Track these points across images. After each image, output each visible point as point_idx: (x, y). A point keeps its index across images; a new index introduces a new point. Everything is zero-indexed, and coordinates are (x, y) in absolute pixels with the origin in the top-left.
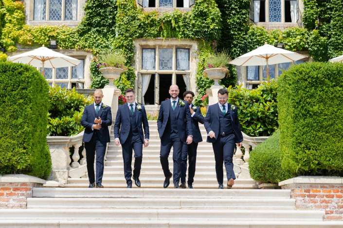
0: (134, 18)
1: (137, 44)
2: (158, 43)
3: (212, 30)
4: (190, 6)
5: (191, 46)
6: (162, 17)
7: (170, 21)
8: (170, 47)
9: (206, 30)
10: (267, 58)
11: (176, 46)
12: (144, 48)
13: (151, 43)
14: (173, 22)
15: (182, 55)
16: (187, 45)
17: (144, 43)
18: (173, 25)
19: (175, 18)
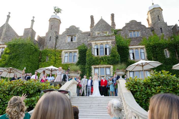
0: (92, 59)
1: (93, 67)
2: (100, 66)
3: (118, 61)
4: (110, 54)
5: (110, 67)
6: (100, 57)
7: (103, 59)
8: (103, 67)
9: (115, 61)
10: (143, 66)
11: (105, 67)
12: (95, 68)
13: (97, 66)
14: (104, 59)
15: (108, 70)
16: (109, 67)
17: (95, 66)
18: (104, 60)
19: (105, 58)
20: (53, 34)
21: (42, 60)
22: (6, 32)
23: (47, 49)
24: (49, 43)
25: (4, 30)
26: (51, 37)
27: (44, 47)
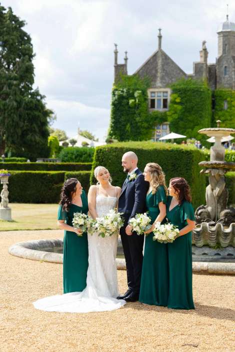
20: (230, 62)
21: (217, 107)
22: (163, 66)
23: (224, 90)
24: (224, 78)
25: (160, 62)
26: (226, 67)
27: (218, 85)
